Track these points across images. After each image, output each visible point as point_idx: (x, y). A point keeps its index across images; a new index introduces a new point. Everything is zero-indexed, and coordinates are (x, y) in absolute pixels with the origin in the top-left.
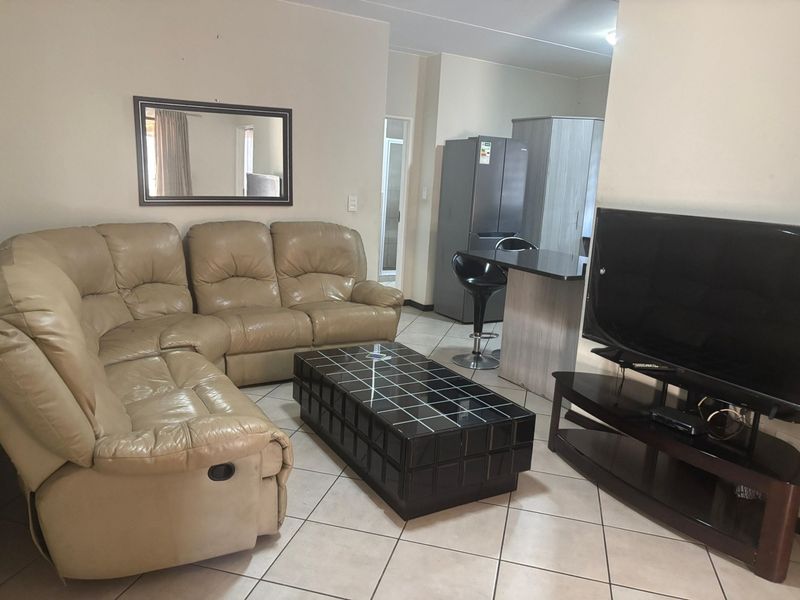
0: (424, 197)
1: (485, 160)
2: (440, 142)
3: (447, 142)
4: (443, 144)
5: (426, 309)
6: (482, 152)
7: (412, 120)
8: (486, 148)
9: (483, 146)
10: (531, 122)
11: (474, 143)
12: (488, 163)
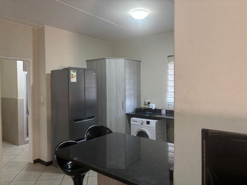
0: (42, 101)
1: (74, 80)
2: (48, 71)
3: (52, 71)
4: (50, 72)
5: (48, 164)
6: (71, 76)
7: (31, 61)
8: (73, 74)
9: (72, 72)
10: (95, 61)
11: (67, 71)
12: (76, 81)
